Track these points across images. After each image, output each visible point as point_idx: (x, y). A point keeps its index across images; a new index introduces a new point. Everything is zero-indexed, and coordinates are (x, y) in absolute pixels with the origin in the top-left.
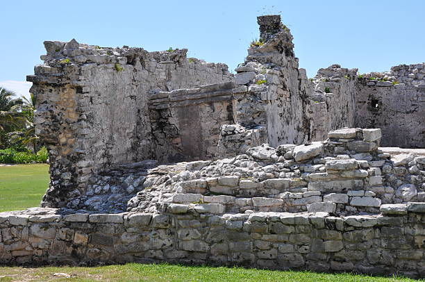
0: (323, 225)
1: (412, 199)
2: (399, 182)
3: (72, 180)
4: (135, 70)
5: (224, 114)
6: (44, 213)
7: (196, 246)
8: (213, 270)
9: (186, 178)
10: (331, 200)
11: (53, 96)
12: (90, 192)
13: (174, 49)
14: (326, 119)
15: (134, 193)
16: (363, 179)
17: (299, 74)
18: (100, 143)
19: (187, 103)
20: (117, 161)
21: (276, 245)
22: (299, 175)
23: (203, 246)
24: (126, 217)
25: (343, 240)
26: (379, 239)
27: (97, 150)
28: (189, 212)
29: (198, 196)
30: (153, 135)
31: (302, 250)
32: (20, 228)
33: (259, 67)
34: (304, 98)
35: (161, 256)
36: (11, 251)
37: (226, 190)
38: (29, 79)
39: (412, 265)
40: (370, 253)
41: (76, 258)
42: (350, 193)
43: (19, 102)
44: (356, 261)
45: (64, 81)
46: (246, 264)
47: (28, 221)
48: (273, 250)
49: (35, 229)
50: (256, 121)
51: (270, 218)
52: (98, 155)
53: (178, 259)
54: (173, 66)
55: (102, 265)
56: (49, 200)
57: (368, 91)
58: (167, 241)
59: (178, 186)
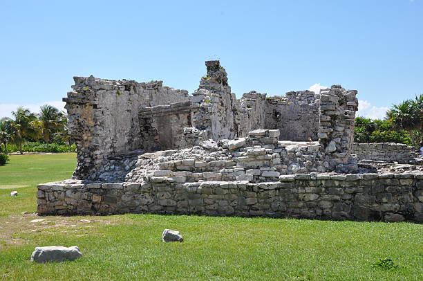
0: (245, 188)
1: (298, 172)
2: (290, 162)
3: (90, 163)
4: (130, 94)
5: (185, 121)
6: (74, 183)
7: (168, 202)
8: (178, 217)
9: (162, 161)
10: (250, 173)
11: (79, 111)
12: (103, 170)
13: (154, 81)
14: (248, 124)
15: (130, 170)
16: (270, 160)
17: (232, 96)
18: (108, 139)
19: (162, 114)
20: (119, 150)
21: (217, 201)
22: (231, 158)
23: (173, 203)
24: (124, 185)
25: (257, 197)
26: (279, 196)
27: (106, 144)
28: (164, 182)
29: (169, 172)
30: (141, 134)
31: (233, 204)
32: (59, 192)
33: (207, 92)
34: (234, 111)
35: (147, 209)
36: (54, 207)
37: (186, 168)
38: (64, 100)
39: (297, 211)
40: (273, 204)
41: (94, 211)
42: (261, 169)
43: (61, 114)
44: (265, 210)
45: (86, 101)
46: (199, 213)
47: (64, 188)
48: (216, 205)
49: (68, 193)
50: (205, 125)
51: (214, 185)
52: (107, 147)
53: (157, 210)
54: (154, 91)
55: (110, 215)
56: (77, 175)
57: (273, 107)
58: (150, 200)
59: (157, 166)
